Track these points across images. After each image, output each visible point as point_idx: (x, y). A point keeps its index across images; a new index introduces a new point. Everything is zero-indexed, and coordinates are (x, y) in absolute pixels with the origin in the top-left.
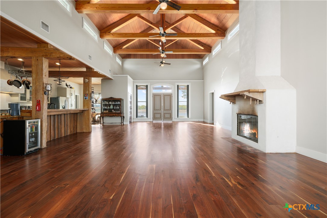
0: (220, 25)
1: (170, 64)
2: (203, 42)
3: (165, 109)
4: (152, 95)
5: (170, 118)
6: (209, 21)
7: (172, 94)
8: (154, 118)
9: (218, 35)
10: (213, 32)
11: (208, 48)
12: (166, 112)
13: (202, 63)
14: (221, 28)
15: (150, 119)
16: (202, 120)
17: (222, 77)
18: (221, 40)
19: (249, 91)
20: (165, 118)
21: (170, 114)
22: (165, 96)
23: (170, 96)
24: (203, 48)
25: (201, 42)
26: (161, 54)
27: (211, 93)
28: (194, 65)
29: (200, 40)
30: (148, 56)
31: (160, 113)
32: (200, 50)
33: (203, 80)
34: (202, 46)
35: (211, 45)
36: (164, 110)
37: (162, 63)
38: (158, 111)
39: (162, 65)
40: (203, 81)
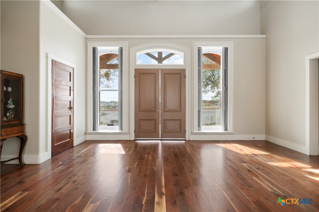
3: (166, 109)
4: (133, 73)
5: (181, 131)
7: (184, 70)
8: (139, 132)
12: (169, 116)
15: (129, 133)
16: (262, 137)
20: (167, 133)
21: (180, 120)
22: (167, 75)
23: (179, 75)
31: (155, 120)
33: (263, 34)
36: (165, 111)
40: (264, 36)
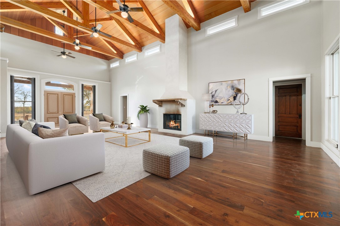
0: (140, 41)
1: (74, 58)
2: (117, 46)
4: (43, 93)
6: (131, 33)
7: (75, 94)
9: (137, 48)
10: (133, 43)
11: (121, 55)
13: (109, 66)
14: (139, 43)
17: (136, 83)
18: (137, 52)
19: (181, 99)
22: (64, 96)
23: (72, 96)
24: (115, 52)
25: (115, 46)
26: (75, 46)
27: (121, 96)
28: (101, 65)
29: (114, 44)
30: (33, 37)
32: (112, 53)
33: (110, 82)
34: (116, 50)
35: (124, 52)
37: (64, 53)
38: (54, 114)
39: (64, 57)
